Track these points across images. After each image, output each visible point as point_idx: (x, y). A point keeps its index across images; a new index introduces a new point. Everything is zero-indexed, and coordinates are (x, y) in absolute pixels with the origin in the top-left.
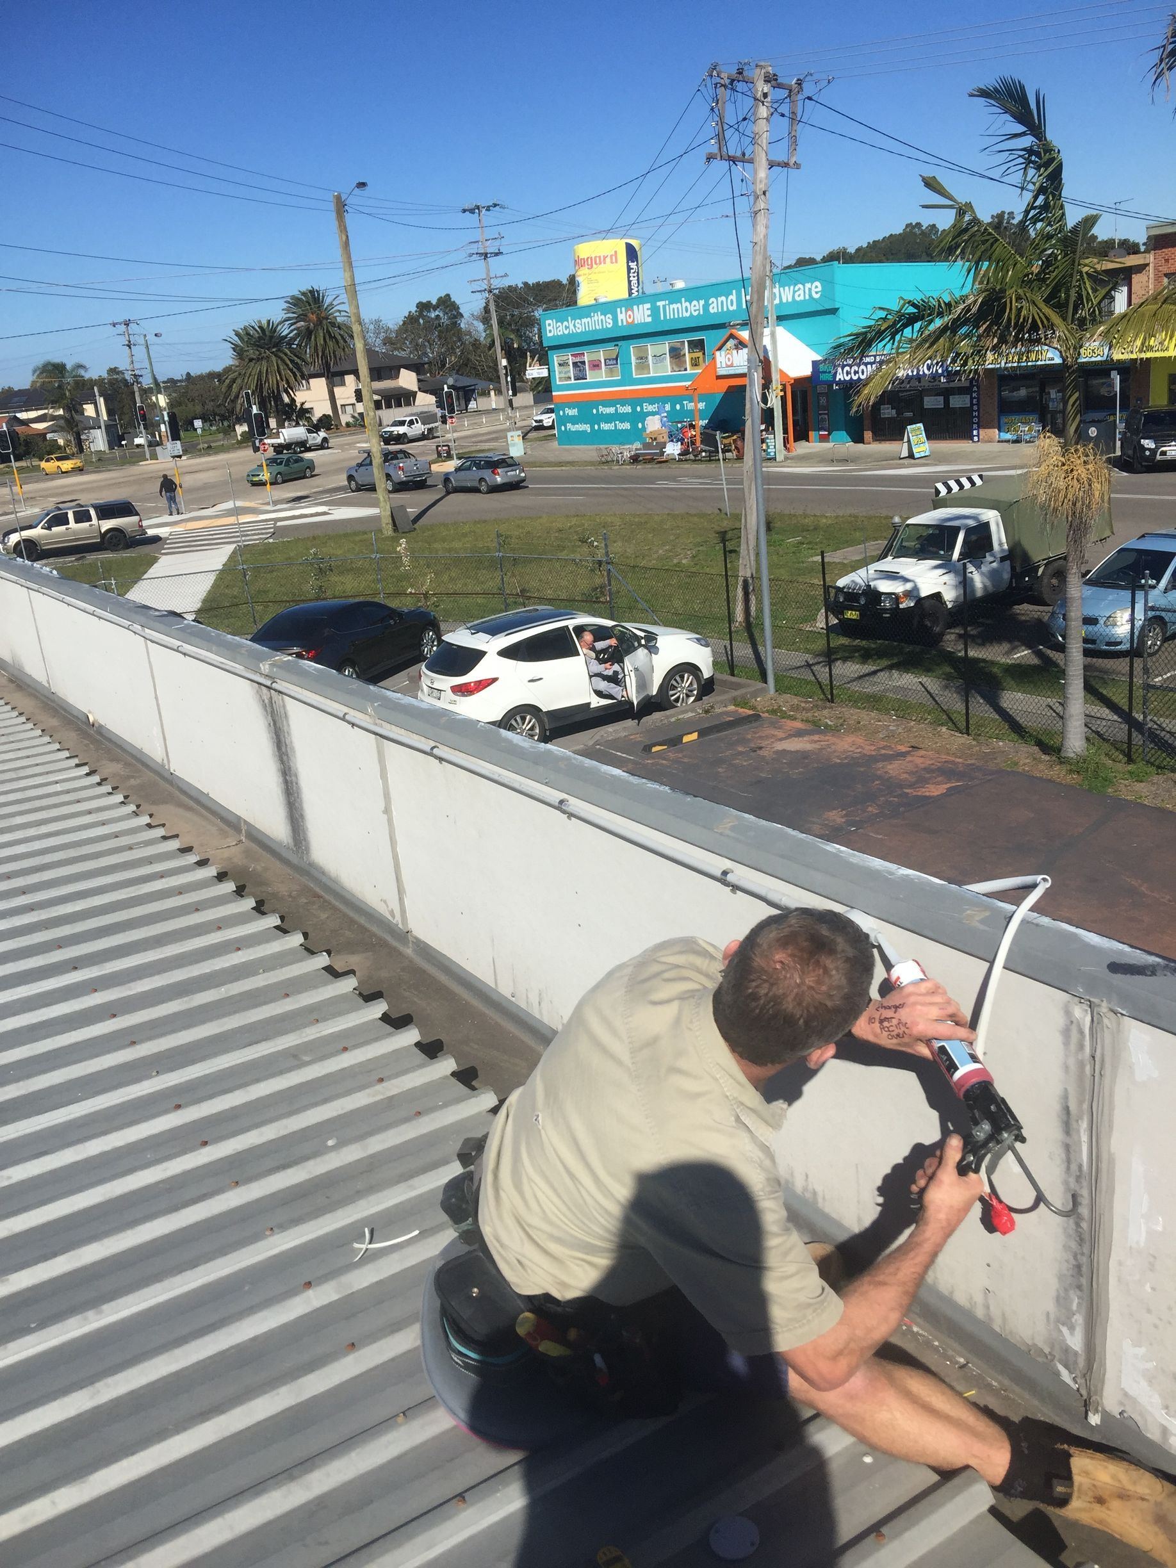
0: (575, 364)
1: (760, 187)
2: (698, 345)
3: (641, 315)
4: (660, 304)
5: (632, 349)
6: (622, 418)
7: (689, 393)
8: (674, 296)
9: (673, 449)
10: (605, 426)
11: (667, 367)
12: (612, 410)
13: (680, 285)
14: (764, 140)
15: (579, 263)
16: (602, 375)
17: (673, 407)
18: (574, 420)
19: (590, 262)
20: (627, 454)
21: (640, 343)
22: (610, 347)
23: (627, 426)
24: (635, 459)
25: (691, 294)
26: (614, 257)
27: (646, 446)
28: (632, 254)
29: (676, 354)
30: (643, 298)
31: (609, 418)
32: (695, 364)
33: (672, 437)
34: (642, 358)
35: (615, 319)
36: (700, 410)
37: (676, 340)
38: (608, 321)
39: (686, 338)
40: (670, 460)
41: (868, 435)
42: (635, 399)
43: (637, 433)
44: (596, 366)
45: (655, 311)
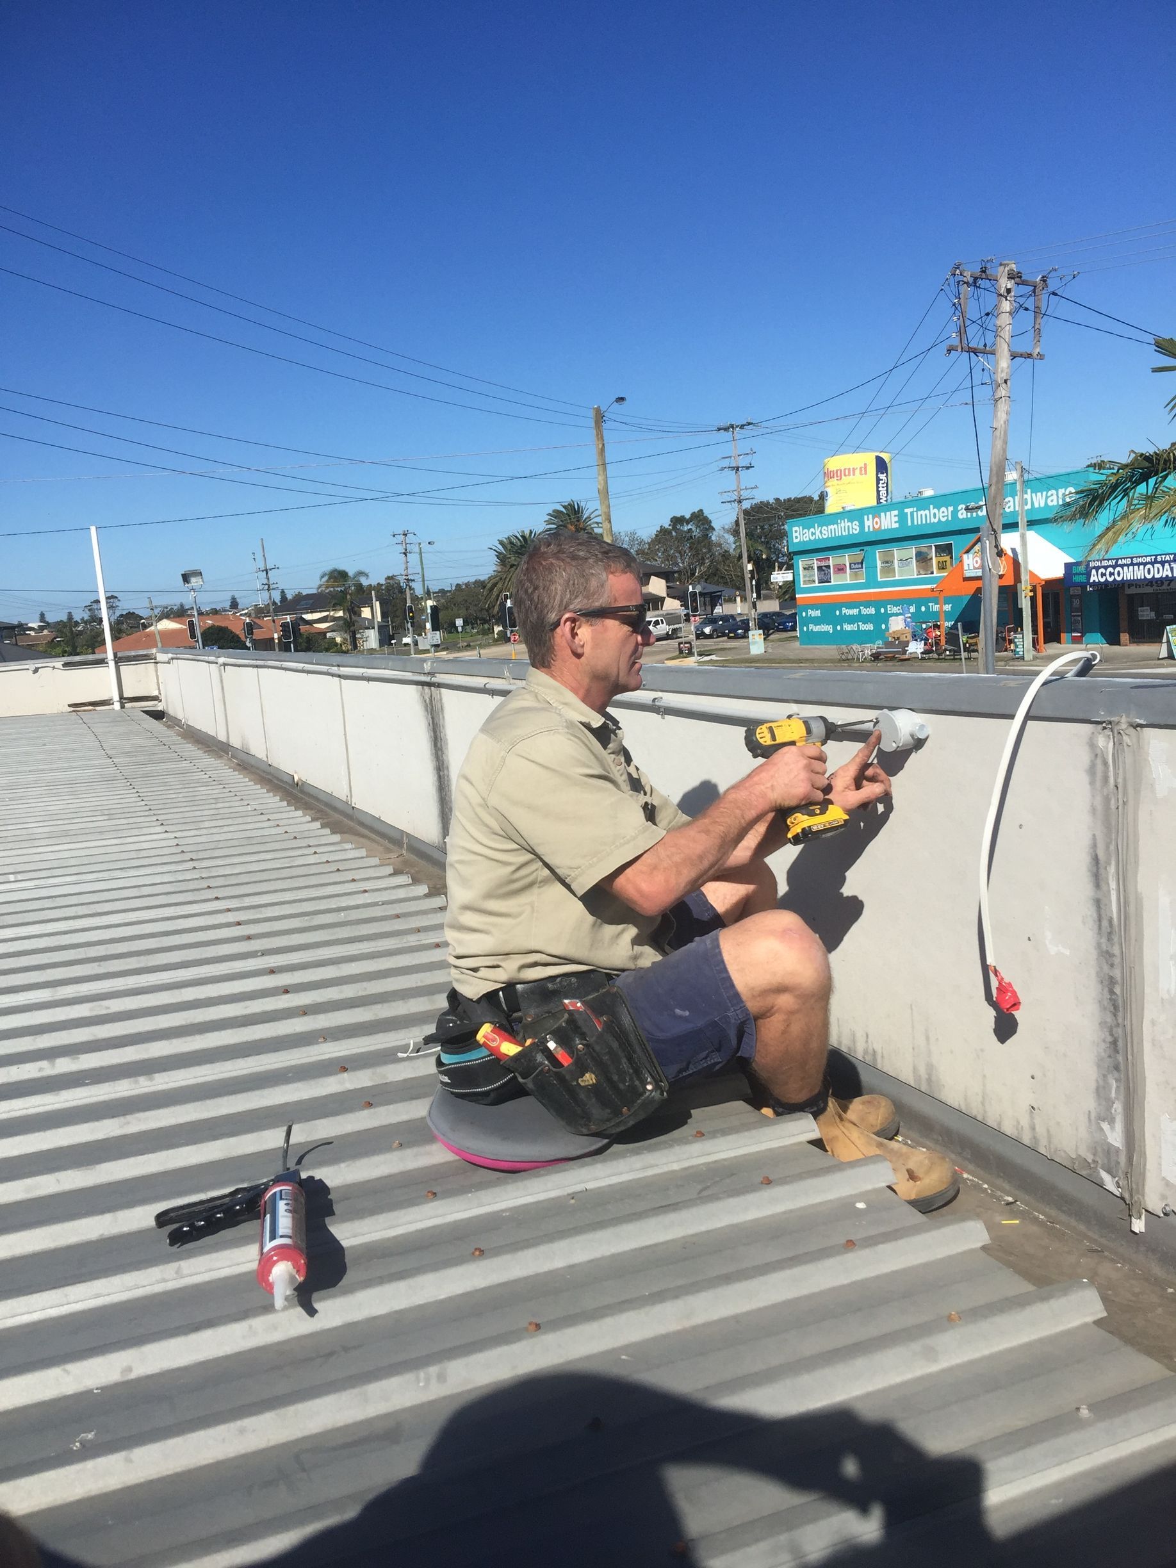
0: (820, 568)
1: (1001, 376)
2: (946, 549)
3: (889, 522)
4: (908, 511)
5: (878, 554)
6: (866, 619)
7: (936, 595)
8: (921, 503)
9: (916, 648)
10: (848, 627)
11: (913, 571)
12: (855, 612)
13: (929, 493)
14: (1006, 333)
15: (829, 475)
16: (847, 578)
17: (918, 609)
18: (816, 620)
19: (839, 474)
20: (868, 652)
21: (887, 548)
22: (856, 552)
23: (870, 627)
24: (876, 657)
25: (939, 501)
26: (864, 469)
27: (888, 644)
28: (881, 466)
29: (923, 559)
30: (889, 507)
31: (851, 620)
32: (942, 567)
33: (915, 637)
34: (888, 563)
35: (862, 525)
36: (945, 611)
37: (922, 545)
38: (855, 528)
39: (933, 543)
40: (912, 659)
41: (1124, 637)
42: (879, 602)
43: (879, 633)
44: (840, 569)
45: (902, 518)
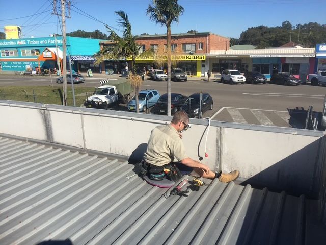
0: (6, 52)
1: (63, 21)
2: (38, 50)
3: (23, 43)
4: (28, 41)
5: (21, 50)
6: (19, 65)
7: (37, 61)
8: (31, 39)
9: (34, 72)
10: (15, 67)
11: (30, 54)
12: (16, 63)
13: (32, 37)
14: (64, 12)
15: (5, 30)
16: (14, 55)
17: (32, 63)
18: (6, 65)
19: (9, 30)
20: (22, 73)
21: (23, 49)
22: (15, 49)
23: (21, 67)
24: (24, 74)
25: (35, 39)
26: (15, 30)
27: (27, 71)
28: (19, 29)
29: (32, 52)
30: (22, 39)
31: (15, 65)
32: (37, 54)
33: (33, 70)
34: (24, 52)
35: (16, 43)
36: (39, 64)
37: (32, 49)
38: (15, 43)
39: (35, 49)
40: (33, 75)
41: (79, 71)
42: (22, 61)
43: (23, 69)
44: (12, 53)
45: (27, 42)
